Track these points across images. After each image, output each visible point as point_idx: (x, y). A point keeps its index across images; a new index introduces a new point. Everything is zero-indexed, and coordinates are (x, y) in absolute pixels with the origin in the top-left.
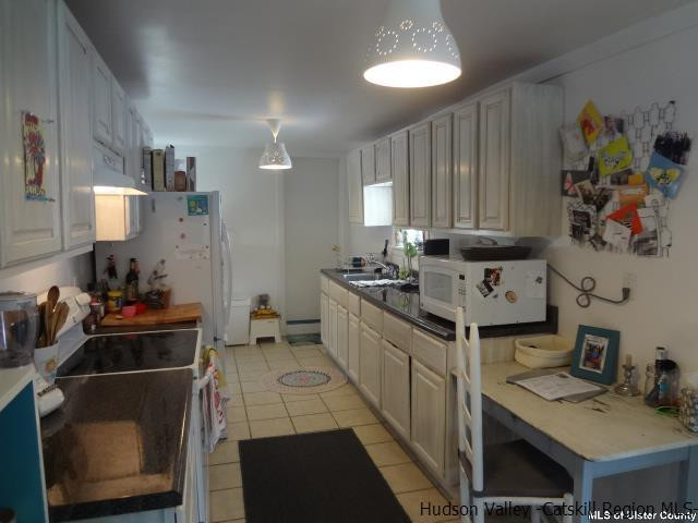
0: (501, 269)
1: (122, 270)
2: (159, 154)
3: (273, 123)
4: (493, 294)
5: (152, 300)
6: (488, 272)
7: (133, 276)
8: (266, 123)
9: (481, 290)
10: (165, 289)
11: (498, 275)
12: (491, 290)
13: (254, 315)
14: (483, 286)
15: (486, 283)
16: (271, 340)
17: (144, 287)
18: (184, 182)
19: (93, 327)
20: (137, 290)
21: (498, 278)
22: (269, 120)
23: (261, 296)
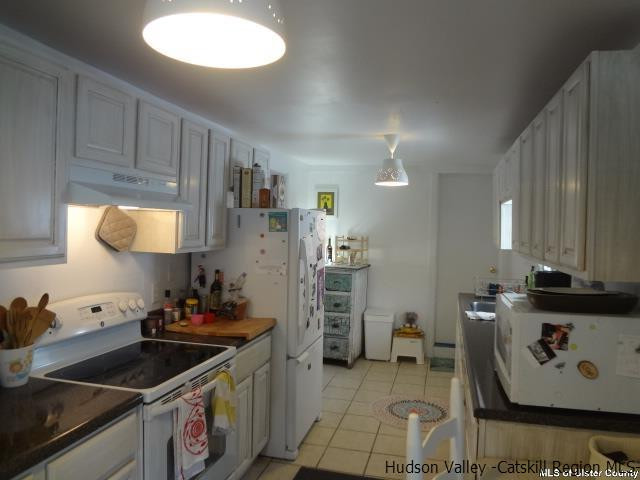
0: (570, 326)
1: (210, 280)
2: (247, 173)
3: (390, 138)
4: (555, 361)
5: (227, 311)
6: (548, 329)
7: (217, 286)
8: (383, 138)
9: (535, 353)
10: (240, 302)
11: (565, 334)
12: (551, 355)
13: (397, 332)
14: (539, 348)
15: (544, 344)
16: (412, 360)
17: (226, 296)
18: (267, 199)
19: (154, 331)
20: (220, 300)
21: (564, 340)
22: (386, 136)
23: (408, 314)
